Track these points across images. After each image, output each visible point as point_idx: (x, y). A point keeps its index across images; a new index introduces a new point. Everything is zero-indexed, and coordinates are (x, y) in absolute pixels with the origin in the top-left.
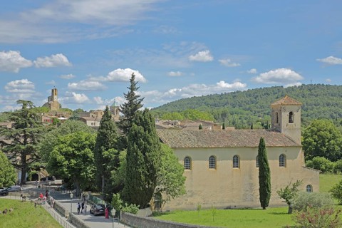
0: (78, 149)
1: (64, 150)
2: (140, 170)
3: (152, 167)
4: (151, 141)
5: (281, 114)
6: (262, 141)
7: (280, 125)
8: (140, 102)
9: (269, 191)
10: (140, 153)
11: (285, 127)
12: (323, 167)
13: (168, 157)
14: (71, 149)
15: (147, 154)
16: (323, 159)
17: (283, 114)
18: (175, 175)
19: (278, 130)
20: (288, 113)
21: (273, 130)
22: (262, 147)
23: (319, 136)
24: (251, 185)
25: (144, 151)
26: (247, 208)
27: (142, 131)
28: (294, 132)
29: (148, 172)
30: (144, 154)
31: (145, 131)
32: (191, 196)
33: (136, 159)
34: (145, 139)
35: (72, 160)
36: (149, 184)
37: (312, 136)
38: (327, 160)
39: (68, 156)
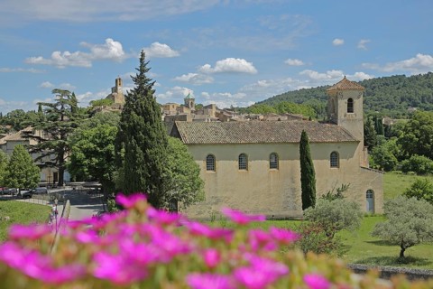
0: (101, 145)
1: (85, 146)
2: (139, 171)
3: (154, 167)
4: (154, 135)
5: (337, 101)
6: (304, 134)
7: (336, 115)
8: (150, 87)
9: (314, 198)
10: (139, 150)
11: (343, 117)
12: (423, 168)
13: (179, 156)
14: (92, 145)
15: (148, 151)
16: (423, 158)
17: (339, 101)
18: (185, 178)
19: (333, 121)
20: (346, 100)
21: (328, 122)
22: (304, 143)
23: (422, 131)
24: (294, 190)
25: (145, 147)
26: (287, 219)
27: (142, 122)
28: (353, 124)
29: (150, 173)
30: (144, 152)
31: (145, 122)
32: (216, 203)
33: (135, 158)
34: (146, 133)
35: (94, 159)
36: (151, 188)
37: (413, 130)
38: (428, 159)
39: (89, 153)
